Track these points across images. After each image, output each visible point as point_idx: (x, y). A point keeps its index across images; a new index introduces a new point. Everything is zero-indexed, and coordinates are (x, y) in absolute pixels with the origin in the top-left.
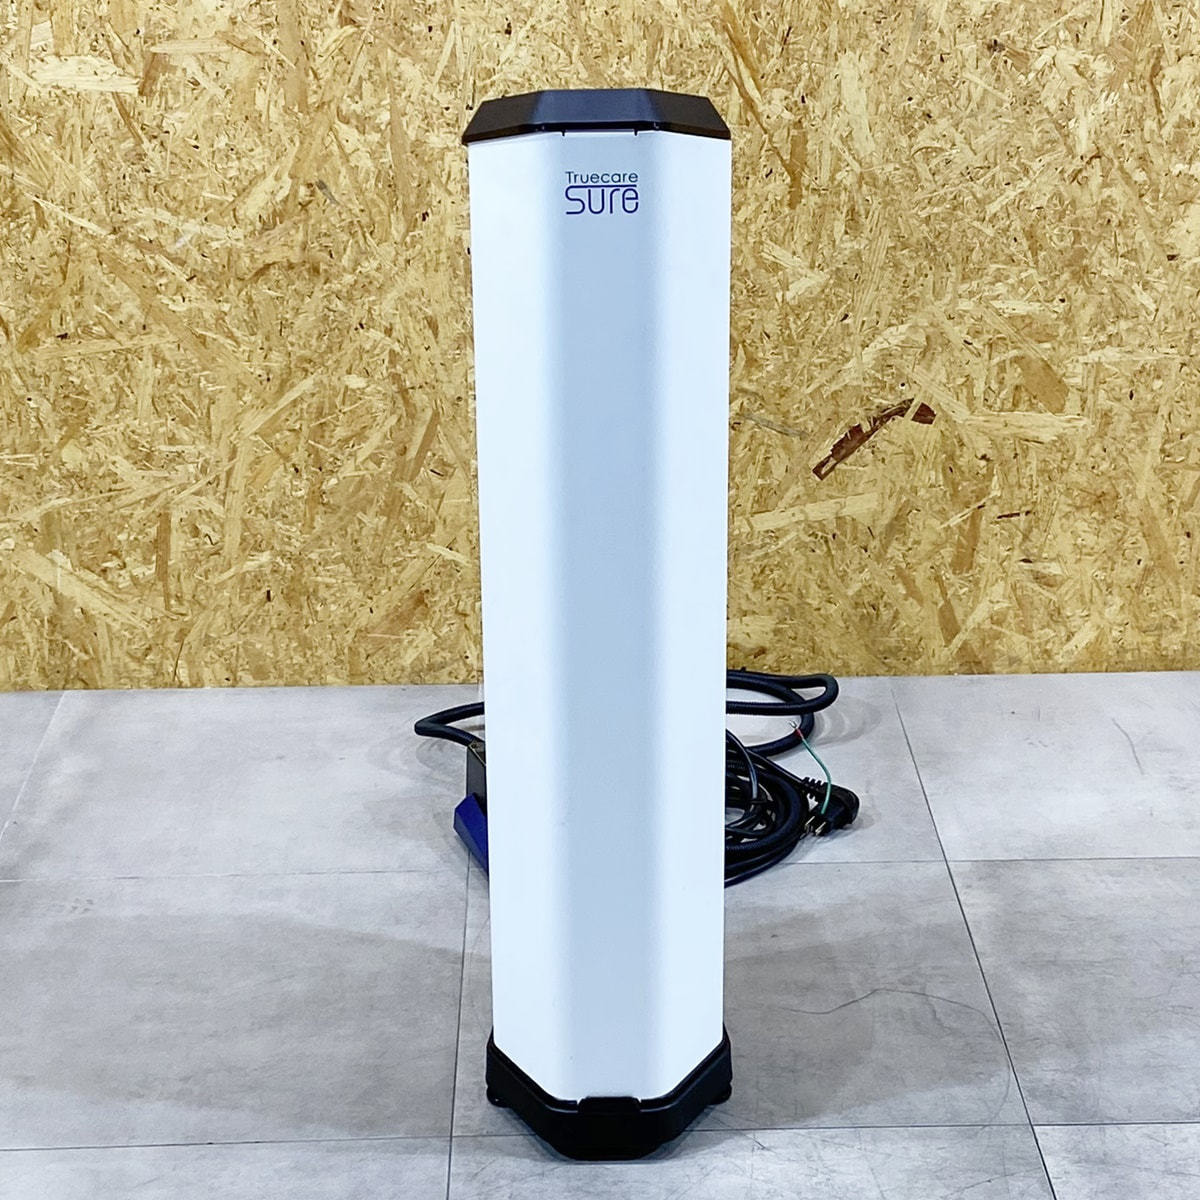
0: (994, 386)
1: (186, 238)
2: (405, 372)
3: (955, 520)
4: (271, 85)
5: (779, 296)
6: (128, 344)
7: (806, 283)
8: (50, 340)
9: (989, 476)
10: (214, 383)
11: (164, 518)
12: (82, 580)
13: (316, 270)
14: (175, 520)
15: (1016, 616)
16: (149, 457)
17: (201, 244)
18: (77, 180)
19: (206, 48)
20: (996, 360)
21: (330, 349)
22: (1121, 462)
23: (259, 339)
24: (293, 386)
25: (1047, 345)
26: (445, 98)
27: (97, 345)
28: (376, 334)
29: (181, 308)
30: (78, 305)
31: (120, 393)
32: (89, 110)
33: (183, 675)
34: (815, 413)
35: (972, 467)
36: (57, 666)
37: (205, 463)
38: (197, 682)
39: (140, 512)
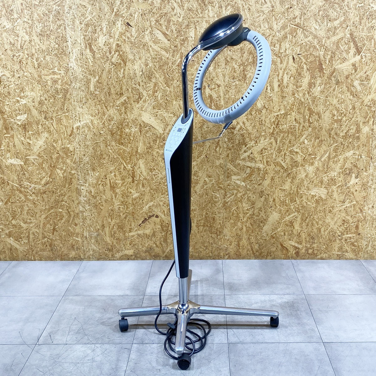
1: (32, 187)
2: (69, 209)
3: (163, 234)
4: (46, 163)
5: (131, 197)
6: (23, 204)
7: (136, 195)
8: (10, 204)
9: (168, 226)
10: (37, 210)
11: (29, 232)
12: (15, 242)
13: (53, 192)
14: (31, 233)
16: (26, 222)
17: (35, 188)
18: (14, 178)
19: (35, 157)
20: (168, 208)
21: (56, 205)
23: (44, 203)
24: (50, 211)
26: (74, 165)
27: (17, 204)
28: (63, 202)
29: (31, 198)
30: (15, 198)
31: (21, 212)
32: (16, 167)
33: (33, 258)
34: (139, 216)
35: (165, 225)
36: (11, 257)
37: (36, 223)
38: (35, 260)
39: (25, 231)
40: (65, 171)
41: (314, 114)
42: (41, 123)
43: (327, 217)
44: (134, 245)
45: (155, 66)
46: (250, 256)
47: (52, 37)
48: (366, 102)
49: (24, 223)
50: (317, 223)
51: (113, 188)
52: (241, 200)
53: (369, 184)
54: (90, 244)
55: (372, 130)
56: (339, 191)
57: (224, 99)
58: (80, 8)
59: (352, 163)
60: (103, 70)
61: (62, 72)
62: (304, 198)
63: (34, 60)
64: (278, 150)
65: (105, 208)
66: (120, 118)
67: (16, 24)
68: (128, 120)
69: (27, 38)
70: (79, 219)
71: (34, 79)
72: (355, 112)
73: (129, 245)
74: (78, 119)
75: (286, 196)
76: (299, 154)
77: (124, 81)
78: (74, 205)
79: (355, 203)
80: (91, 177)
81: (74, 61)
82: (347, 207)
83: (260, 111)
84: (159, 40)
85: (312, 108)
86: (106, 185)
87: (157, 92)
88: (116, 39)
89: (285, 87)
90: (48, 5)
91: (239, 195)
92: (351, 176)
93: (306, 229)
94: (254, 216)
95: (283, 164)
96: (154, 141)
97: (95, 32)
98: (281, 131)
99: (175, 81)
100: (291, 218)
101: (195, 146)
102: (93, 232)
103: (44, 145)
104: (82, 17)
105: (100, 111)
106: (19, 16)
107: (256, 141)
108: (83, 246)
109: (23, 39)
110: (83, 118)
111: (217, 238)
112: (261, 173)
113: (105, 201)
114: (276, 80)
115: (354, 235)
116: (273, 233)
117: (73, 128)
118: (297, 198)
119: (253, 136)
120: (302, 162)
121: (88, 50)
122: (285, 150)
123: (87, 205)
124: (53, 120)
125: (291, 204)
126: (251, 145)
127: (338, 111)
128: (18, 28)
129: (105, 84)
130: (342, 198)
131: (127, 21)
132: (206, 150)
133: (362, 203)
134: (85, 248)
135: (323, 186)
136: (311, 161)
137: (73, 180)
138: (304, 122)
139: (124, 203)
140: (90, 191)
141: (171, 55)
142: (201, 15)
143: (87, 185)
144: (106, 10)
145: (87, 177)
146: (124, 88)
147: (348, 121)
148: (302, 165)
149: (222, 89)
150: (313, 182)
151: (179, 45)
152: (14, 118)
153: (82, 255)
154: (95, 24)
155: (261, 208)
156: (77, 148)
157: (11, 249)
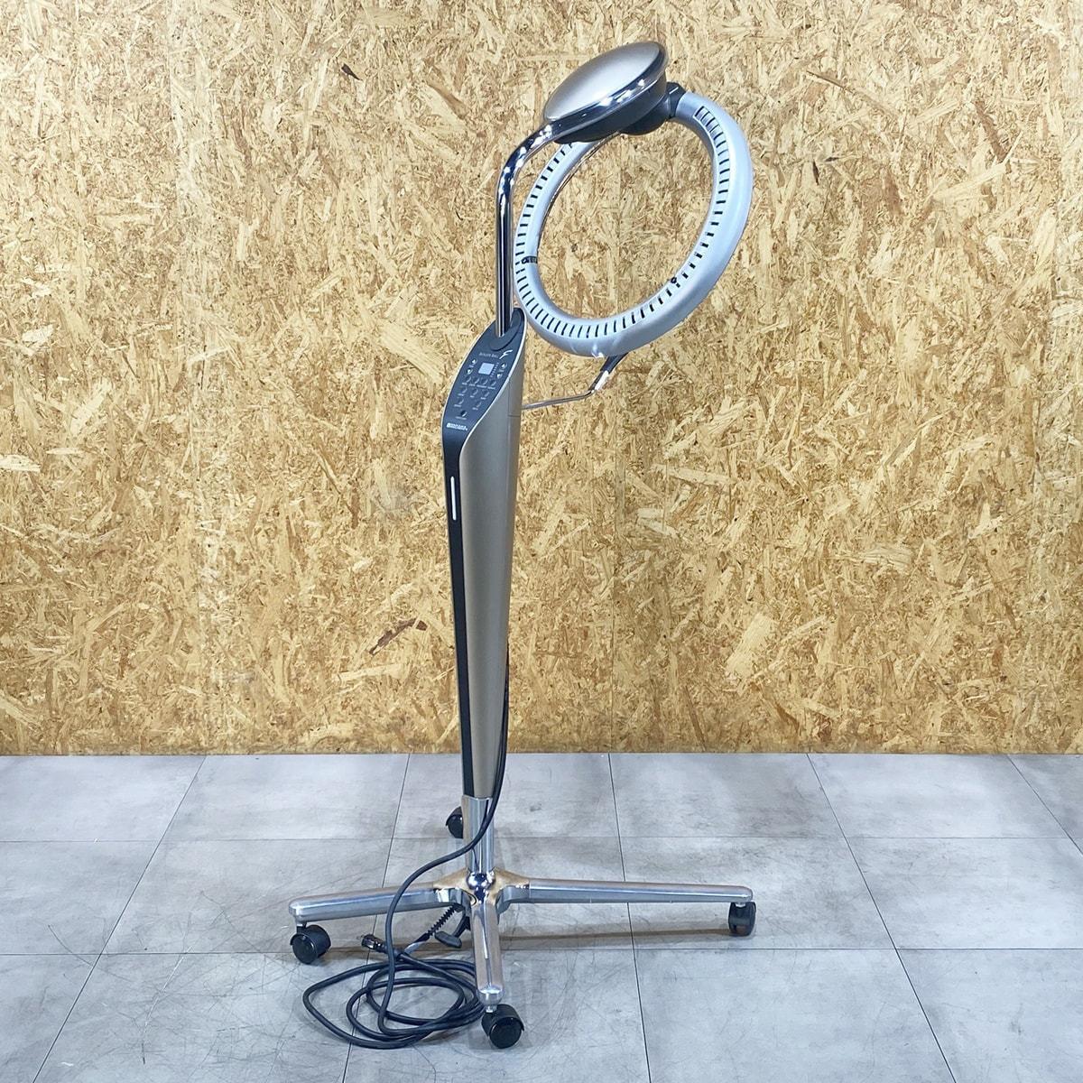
1: (62, 538)
2: (168, 602)
3: (439, 678)
4: (103, 469)
5: (349, 569)
6: (34, 587)
7: (362, 563)
10: (75, 606)
11: (50, 671)
12: (9, 701)
13: (124, 554)
14: (55, 673)
16: (42, 641)
17: (70, 542)
18: (10, 512)
19: (73, 452)
21: (131, 590)
23: (96, 586)
24: (113, 608)
26: (186, 476)
27: (18, 589)
29: (59, 570)
30: (11, 568)
31: (29, 611)
32: (17, 479)
33: (58, 748)
34: (369, 625)
35: (445, 651)
37: (70, 645)
38: (65, 754)
39: (38, 668)
40: (159, 492)
41: (874, 331)
42: (91, 353)
43: (912, 629)
44: (354, 710)
45: (423, 192)
46: (690, 743)
47: (129, 105)
48: (1019, 299)
49: (37, 645)
50: (882, 644)
51: (296, 542)
52: (664, 578)
53: (1031, 534)
54: (228, 706)
55: (1040, 376)
56: (946, 553)
57: (618, 287)
58: (210, 24)
59: (981, 472)
60: (273, 202)
61: (156, 206)
62: (845, 573)
63: (77, 171)
64: (770, 433)
65: (275, 600)
66: (319, 341)
67: (27, 68)
68: (341, 346)
69: (57, 107)
70: (198, 632)
71: (75, 224)
72: (990, 325)
73: (339, 709)
74: (198, 340)
75: (794, 568)
76: (833, 446)
77: (333, 232)
78: (180, 593)
79: (990, 586)
80: (233, 511)
81: (190, 176)
82: (968, 599)
83: (721, 322)
84: (435, 116)
85: (870, 313)
86: (276, 533)
87: (425, 266)
88: (311, 113)
89: (793, 253)
90: (119, 13)
91: (659, 564)
92: (980, 508)
93: (851, 662)
94: (703, 627)
95: (786, 475)
96: (415, 408)
97: (252, 91)
98: (781, 380)
99: (479, 234)
100: (807, 630)
101: (535, 423)
102: (236, 669)
103: (100, 417)
104: (215, 50)
105: (263, 320)
106: (36, 45)
107: (709, 407)
108: (207, 713)
109: (47, 111)
110: (212, 339)
111: (595, 690)
112: (721, 502)
113: (272, 580)
114: (765, 232)
115: (990, 681)
116: (756, 676)
117: (184, 369)
118: (824, 574)
119: (699, 395)
120: (839, 470)
121: (232, 145)
122: (791, 433)
123: (221, 593)
124: (128, 344)
125: (808, 592)
126: (695, 418)
127: (941, 321)
128: (32, 77)
129: (278, 240)
130: (955, 574)
131: (344, 61)
132: (566, 432)
133: (1012, 588)
134: (213, 718)
135: (900, 539)
136: (866, 466)
137: (181, 516)
138: (845, 351)
139: (327, 585)
140: (231, 549)
141: (468, 157)
142: (554, 47)
143: (222, 533)
144: (284, 30)
145: (224, 509)
146: (333, 253)
147: (969, 350)
148: (840, 478)
149: (611, 257)
150: (870, 527)
151: (491, 131)
152: (15, 336)
153: (203, 738)
154: (251, 70)
155: (721, 603)
156: (195, 426)
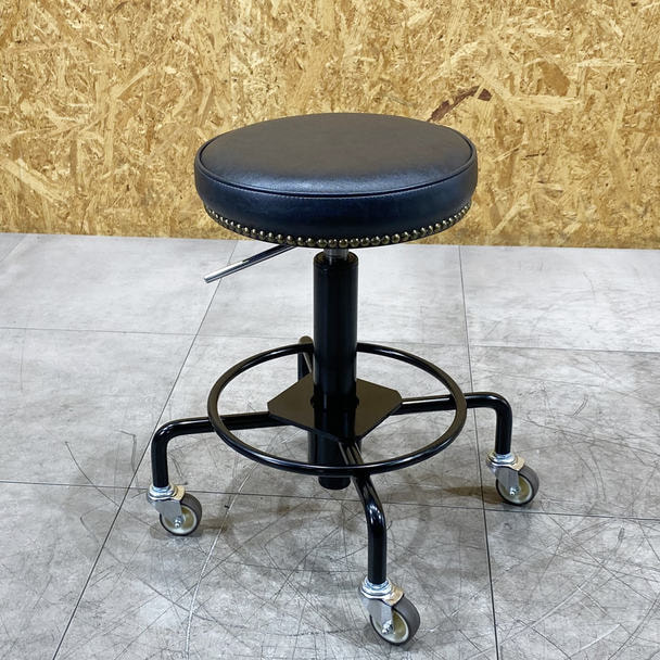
0: (526, 79)
2: (197, 65)
3: (501, 158)
5: (403, 24)
6: (51, 47)
8: (12, 45)
9: (522, 132)
10: (97, 69)
11: (74, 143)
12: (33, 175)
13: (148, 6)
14: (79, 145)
15: (534, 213)
16: (64, 109)
20: (526, 65)
21: (156, 51)
22: (599, 126)
23: (119, 45)
24: (137, 72)
25: (558, 56)
27: (36, 48)
28: (181, 43)
29: (78, 26)
30: (27, 24)
31: (48, 74)
33: (86, 228)
34: (422, 94)
35: (512, 127)
36: (23, 221)
37: (94, 114)
38: (93, 232)
39: (61, 140)
49: (58, 112)
65: (315, 63)
70: (231, 101)
78: (211, 53)
123: (255, 54)
139: (378, 46)
157: (21, 197)
